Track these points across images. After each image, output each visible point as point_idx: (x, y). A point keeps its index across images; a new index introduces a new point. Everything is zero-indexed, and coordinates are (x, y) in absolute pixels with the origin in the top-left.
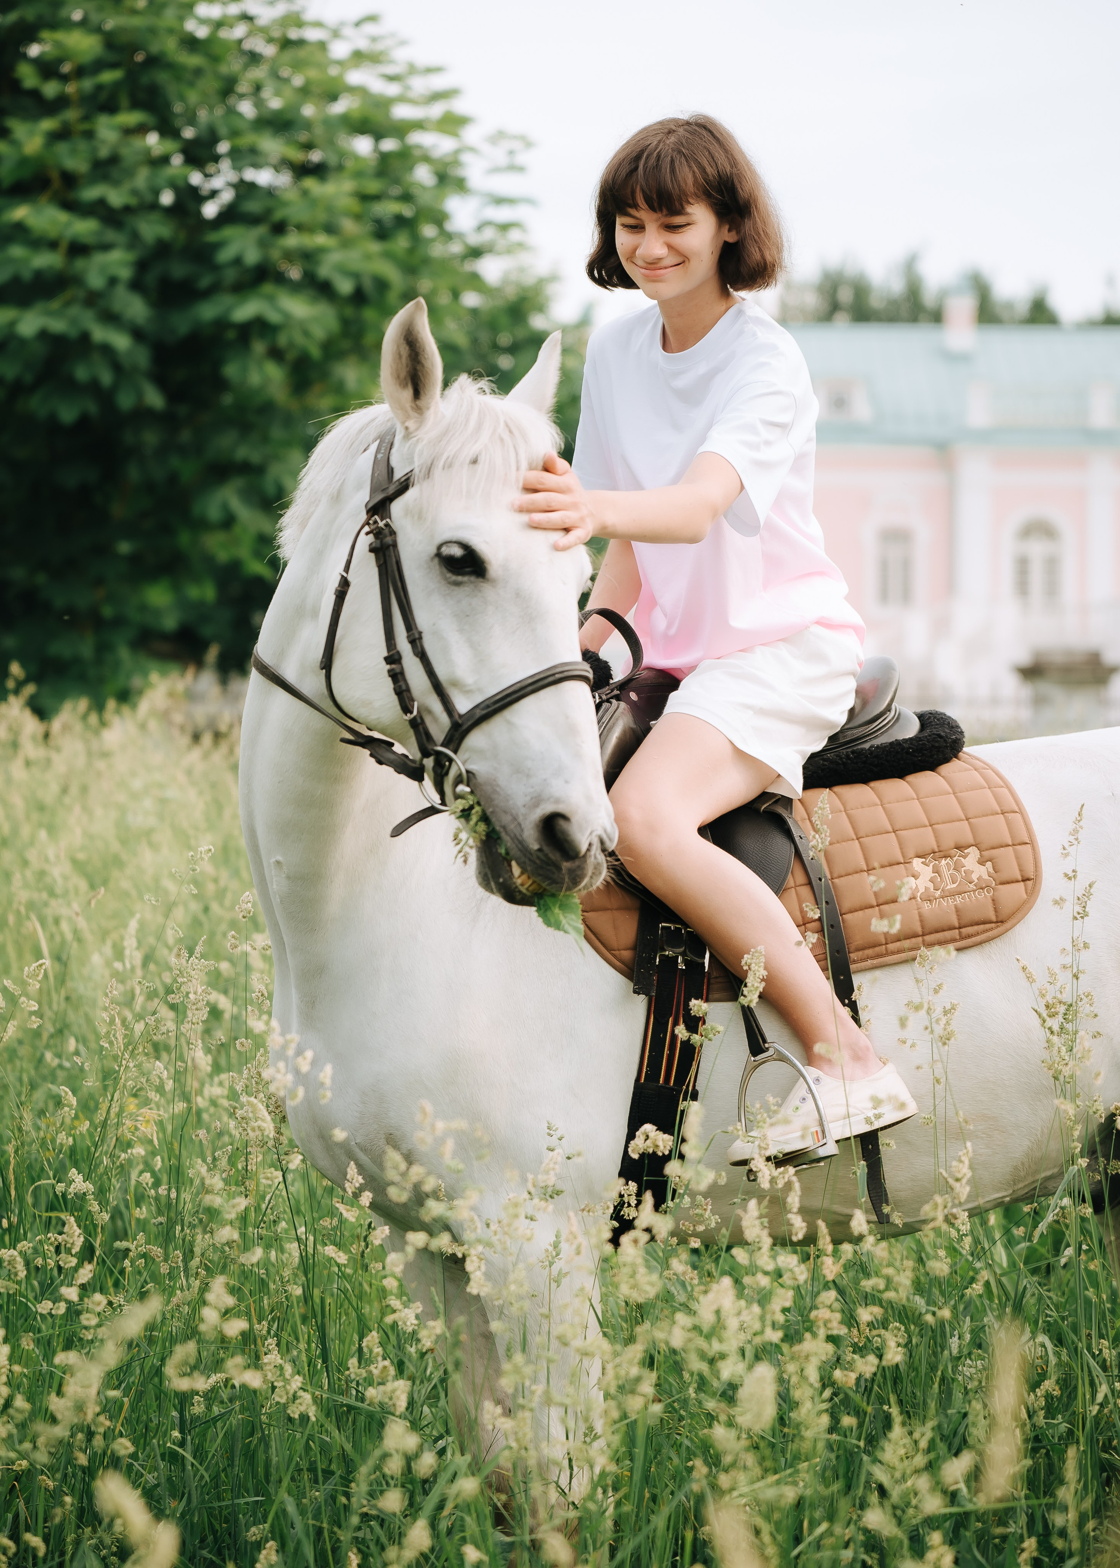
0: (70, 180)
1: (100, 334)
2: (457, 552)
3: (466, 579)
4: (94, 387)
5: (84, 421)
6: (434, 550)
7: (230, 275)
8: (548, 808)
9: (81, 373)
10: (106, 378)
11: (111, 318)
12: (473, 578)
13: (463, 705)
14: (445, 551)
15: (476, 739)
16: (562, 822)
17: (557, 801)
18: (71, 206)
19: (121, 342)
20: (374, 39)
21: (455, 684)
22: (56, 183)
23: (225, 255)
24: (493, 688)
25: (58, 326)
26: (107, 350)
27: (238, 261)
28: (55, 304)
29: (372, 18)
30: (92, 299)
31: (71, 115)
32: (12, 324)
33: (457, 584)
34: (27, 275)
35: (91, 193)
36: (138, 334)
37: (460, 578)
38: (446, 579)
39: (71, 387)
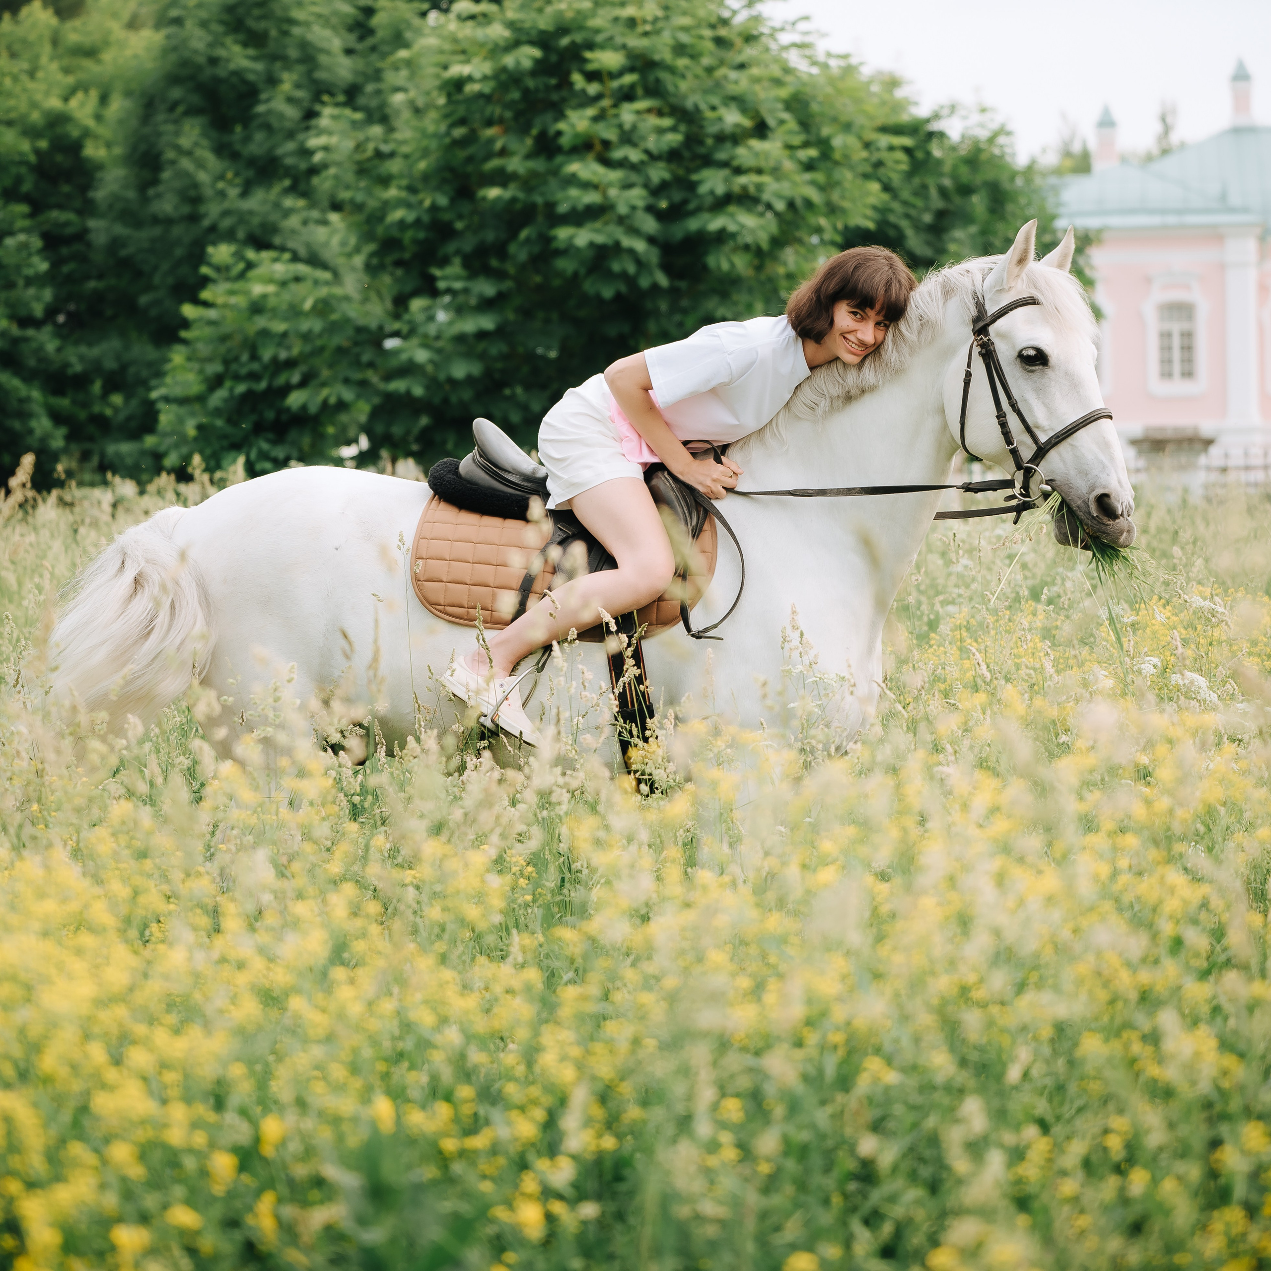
0: (606, 144)
1: (627, 242)
2: (1032, 353)
3: (1037, 368)
4: (624, 275)
5: (618, 297)
6: (1017, 354)
7: (709, 200)
8: (1099, 491)
9: (616, 267)
10: (631, 269)
11: (634, 231)
12: (1041, 367)
13: (1043, 438)
14: (1025, 353)
15: (1053, 455)
16: (1106, 499)
17: (1104, 487)
18: (607, 162)
19: (640, 246)
20: (807, 33)
21: (1038, 427)
22: (598, 147)
23: (703, 189)
24: (1059, 428)
25: (600, 239)
26: (631, 252)
27: (712, 192)
28: (598, 225)
29: (806, 18)
30: (621, 220)
31: (606, 103)
32: (571, 238)
33: (1032, 371)
34: (580, 207)
35: (618, 154)
36: (651, 240)
37: (1033, 368)
38: (1025, 370)
39: (610, 276)
